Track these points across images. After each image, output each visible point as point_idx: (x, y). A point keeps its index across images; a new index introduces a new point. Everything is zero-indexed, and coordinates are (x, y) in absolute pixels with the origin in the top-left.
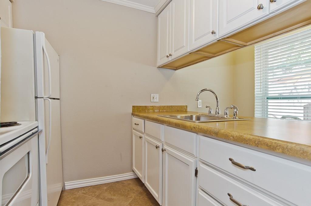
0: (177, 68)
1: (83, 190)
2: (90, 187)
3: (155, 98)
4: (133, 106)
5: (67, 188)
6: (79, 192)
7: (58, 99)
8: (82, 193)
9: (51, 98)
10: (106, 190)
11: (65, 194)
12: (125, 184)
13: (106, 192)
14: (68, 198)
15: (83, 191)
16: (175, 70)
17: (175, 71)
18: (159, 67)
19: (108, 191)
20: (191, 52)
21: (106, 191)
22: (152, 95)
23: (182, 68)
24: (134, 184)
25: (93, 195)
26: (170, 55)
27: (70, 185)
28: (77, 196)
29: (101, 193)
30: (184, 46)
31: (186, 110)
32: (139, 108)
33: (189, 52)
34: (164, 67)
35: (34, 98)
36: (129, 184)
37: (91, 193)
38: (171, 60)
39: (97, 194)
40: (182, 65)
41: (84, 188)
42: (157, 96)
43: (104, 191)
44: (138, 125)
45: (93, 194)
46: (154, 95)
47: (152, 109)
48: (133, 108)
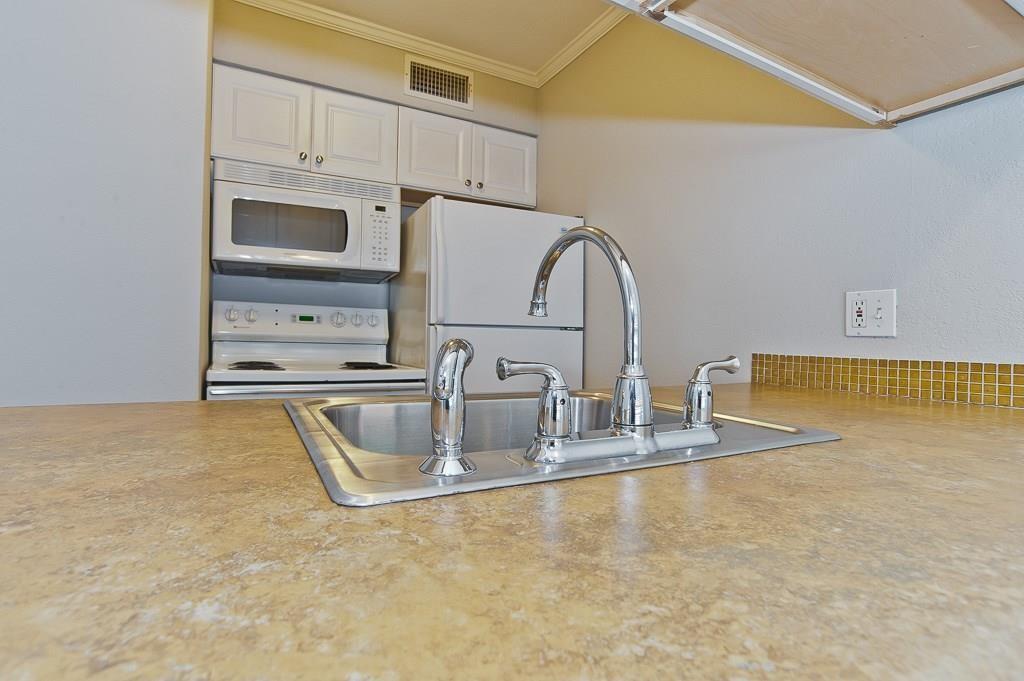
3: (869, 312)
4: (754, 356)
22: (851, 296)
42: (882, 301)
47: (854, 380)
48: (754, 364)
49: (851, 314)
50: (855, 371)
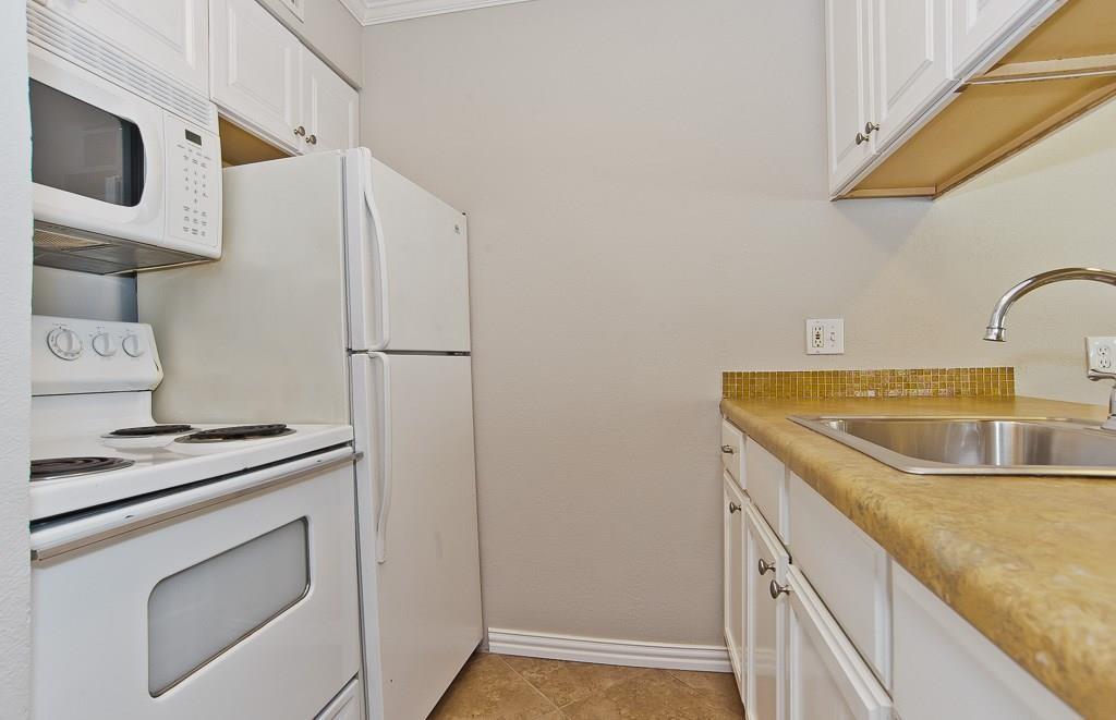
0: (940, 189)
1: (537, 669)
2: (560, 665)
3: (825, 335)
4: (725, 374)
5: (495, 647)
6: (525, 672)
7: (465, 354)
8: (531, 680)
9: (387, 352)
10: (609, 693)
11: (482, 666)
12: (686, 689)
13: (607, 701)
14: (485, 682)
15: (537, 673)
16: (933, 197)
17: (929, 204)
18: (841, 198)
19: (614, 699)
20: (962, 82)
21: (607, 698)
22: (811, 324)
23: (965, 179)
24: (722, 699)
25: (559, 700)
26: (868, 131)
27: (503, 641)
28: (514, 685)
29: (587, 700)
30: (927, 64)
31: (1004, 391)
32: (753, 382)
33: (952, 84)
34: (855, 194)
35: (344, 353)
36: (703, 693)
37: (556, 690)
38: (880, 152)
39: (574, 697)
40: (962, 168)
41: (542, 664)
42: (835, 327)
43: (601, 694)
44: (731, 452)
45: (562, 694)
46: (822, 322)
47: (815, 386)
48: (725, 381)
49: (810, 337)
50: (815, 381)
